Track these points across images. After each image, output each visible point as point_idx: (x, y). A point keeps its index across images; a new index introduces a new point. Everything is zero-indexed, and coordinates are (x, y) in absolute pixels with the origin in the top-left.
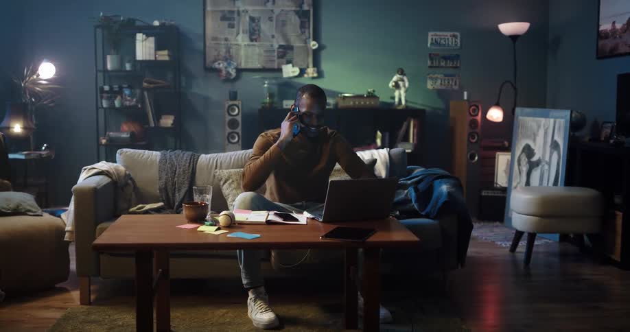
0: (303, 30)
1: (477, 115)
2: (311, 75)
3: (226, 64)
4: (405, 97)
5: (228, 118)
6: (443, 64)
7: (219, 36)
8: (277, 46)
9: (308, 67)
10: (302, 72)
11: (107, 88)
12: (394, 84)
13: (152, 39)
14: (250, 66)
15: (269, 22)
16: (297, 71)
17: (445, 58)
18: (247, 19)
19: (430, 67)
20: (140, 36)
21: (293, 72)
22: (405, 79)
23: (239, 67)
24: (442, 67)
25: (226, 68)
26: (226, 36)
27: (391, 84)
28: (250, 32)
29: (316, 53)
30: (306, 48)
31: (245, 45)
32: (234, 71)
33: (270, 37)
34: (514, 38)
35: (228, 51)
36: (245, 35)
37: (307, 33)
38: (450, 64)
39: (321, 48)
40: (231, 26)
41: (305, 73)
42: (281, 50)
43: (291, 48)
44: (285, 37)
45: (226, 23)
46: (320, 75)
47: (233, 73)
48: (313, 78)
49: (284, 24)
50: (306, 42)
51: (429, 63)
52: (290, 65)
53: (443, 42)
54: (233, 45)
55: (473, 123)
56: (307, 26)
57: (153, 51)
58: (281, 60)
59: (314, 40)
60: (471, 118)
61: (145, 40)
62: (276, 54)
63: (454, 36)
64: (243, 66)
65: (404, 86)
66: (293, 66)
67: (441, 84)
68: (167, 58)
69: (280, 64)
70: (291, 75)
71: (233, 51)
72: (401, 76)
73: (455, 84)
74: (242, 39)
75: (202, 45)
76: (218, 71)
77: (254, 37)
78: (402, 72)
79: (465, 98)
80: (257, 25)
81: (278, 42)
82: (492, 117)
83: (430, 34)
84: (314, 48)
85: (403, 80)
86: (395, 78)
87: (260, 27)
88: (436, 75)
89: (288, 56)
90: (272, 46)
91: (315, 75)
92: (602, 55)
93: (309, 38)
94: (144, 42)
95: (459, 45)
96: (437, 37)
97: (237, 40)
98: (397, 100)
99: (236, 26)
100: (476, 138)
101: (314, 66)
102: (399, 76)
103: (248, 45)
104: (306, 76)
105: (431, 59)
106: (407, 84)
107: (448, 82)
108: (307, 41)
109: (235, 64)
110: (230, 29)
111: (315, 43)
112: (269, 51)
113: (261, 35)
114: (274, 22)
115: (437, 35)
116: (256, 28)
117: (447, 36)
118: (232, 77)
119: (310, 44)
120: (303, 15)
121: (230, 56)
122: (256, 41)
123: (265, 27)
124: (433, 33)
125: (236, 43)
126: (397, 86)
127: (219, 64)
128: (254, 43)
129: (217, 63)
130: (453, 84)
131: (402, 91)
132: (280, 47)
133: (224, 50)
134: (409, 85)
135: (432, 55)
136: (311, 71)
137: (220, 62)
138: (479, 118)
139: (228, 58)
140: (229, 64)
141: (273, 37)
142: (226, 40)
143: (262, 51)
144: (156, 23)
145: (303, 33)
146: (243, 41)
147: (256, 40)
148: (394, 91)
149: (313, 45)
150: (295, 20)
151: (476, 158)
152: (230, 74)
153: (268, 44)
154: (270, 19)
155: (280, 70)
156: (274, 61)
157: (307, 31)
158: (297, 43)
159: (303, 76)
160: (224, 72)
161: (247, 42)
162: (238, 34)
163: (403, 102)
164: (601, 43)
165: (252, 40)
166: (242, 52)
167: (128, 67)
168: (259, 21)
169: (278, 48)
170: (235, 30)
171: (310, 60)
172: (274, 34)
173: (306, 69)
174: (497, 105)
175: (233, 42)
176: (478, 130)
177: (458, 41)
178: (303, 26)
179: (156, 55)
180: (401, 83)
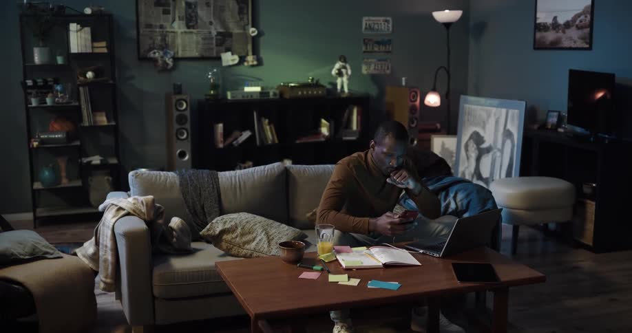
0: (241, 16)
1: (416, 100)
2: (251, 63)
3: (161, 53)
4: (348, 85)
5: (176, 113)
6: (376, 49)
7: (153, 23)
8: (215, 33)
9: (248, 55)
10: (242, 60)
11: (30, 83)
12: (337, 71)
13: (87, 29)
14: (188, 54)
15: (205, 8)
16: (236, 59)
17: (378, 43)
18: (184, 4)
19: (364, 52)
20: (73, 27)
21: (233, 60)
22: (348, 66)
23: (176, 56)
24: (375, 52)
25: (162, 57)
26: (161, 23)
27: (334, 72)
28: (186, 18)
29: (255, 41)
30: (245, 35)
31: (182, 33)
32: (171, 60)
33: (208, 23)
34: (447, 25)
35: (164, 39)
36: (181, 22)
37: (245, 19)
38: (382, 48)
39: (260, 35)
40: (166, 12)
41: (245, 61)
42: (219, 37)
43: (230, 35)
44: (223, 23)
45: (161, 9)
46: (260, 62)
47: (170, 62)
48: (253, 66)
49: (222, 9)
50: (244, 28)
51: (364, 49)
52: (230, 53)
53: (376, 27)
54: (169, 32)
55: (413, 109)
56: (245, 12)
57: (89, 43)
58: (221, 48)
59: (253, 27)
60: (411, 104)
61: (80, 30)
62: (214, 42)
63: (386, 21)
64: (180, 55)
66: (232, 54)
67: (375, 69)
68: (105, 50)
69: (219, 52)
70: (231, 63)
71: (169, 39)
72: (343, 64)
73: (388, 69)
74: (178, 27)
75: (135, 32)
76: (155, 60)
77: (191, 24)
78: (344, 60)
79: (404, 84)
80: (193, 12)
81: (215, 29)
82: (429, 102)
83: (365, 19)
84: (253, 35)
85: (345, 68)
86: (338, 65)
87: (197, 13)
88: (370, 60)
89: (228, 43)
90: (210, 33)
91: (255, 63)
92: (539, 46)
93: (248, 24)
94: (79, 33)
95: (391, 30)
96: (370, 22)
97: (173, 28)
98: (339, 87)
99: (171, 12)
100: (415, 122)
101: (253, 54)
102: (341, 63)
103: (185, 32)
104: (246, 64)
105: (366, 44)
106: (349, 72)
107: (381, 67)
108: (247, 27)
109: (172, 53)
110: (165, 16)
111: (254, 29)
112: (207, 38)
113: (199, 21)
114: (212, 8)
115: (370, 20)
116: (193, 14)
117: (379, 21)
118: (169, 67)
119: (249, 30)
121: (166, 44)
122: (193, 29)
123: (202, 13)
124: (366, 18)
125: (172, 30)
126: (340, 74)
127: (155, 53)
128: (191, 30)
129: (152, 52)
130: (386, 68)
131: (345, 79)
132: (219, 34)
133: (159, 38)
134: (352, 72)
135: (366, 41)
136: (250, 59)
137: (156, 51)
138: (418, 103)
139: (164, 47)
140: (165, 54)
141: (211, 23)
142: (161, 27)
143: (200, 39)
144: (88, 11)
145: (241, 19)
146: (180, 28)
147: (193, 27)
148: (336, 79)
149: (253, 31)
150: (233, 5)
151: (415, 142)
152: (167, 64)
153: (206, 31)
154: (208, 5)
155: (219, 59)
156: (212, 49)
157: (245, 17)
158: (236, 30)
159: (243, 64)
160: (160, 62)
161: (184, 29)
162: (174, 20)
163: (346, 90)
164: (538, 35)
165: (188, 27)
166: (179, 41)
167: (60, 60)
168: (195, 7)
169: (216, 36)
170: (170, 17)
171: (250, 47)
172: (212, 20)
173: (245, 57)
174: (434, 90)
175: (168, 30)
176: (417, 115)
177: (390, 25)
178: (241, 12)
179: (93, 47)
180: (344, 71)
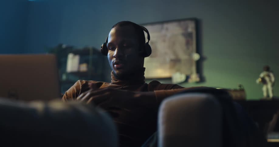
0: (188, 46)
2: (194, 80)
8: (169, 60)
9: (192, 73)
10: (188, 78)
12: (261, 80)
13: (78, 57)
15: (163, 43)
16: (183, 77)
21: (181, 78)
22: (272, 75)
27: (259, 80)
30: (190, 60)
33: (164, 54)
37: (191, 48)
39: (202, 59)
41: (190, 79)
42: (171, 62)
43: (179, 60)
44: (174, 52)
46: (202, 79)
48: (197, 83)
49: (174, 43)
50: (190, 55)
52: (178, 73)
56: (191, 43)
57: (77, 65)
58: (172, 70)
59: (196, 53)
61: (74, 57)
62: (168, 66)
65: (270, 81)
66: (180, 74)
68: (85, 70)
70: (180, 80)
72: (267, 73)
78: (267, 69)
81: (169, 57)
84: (196, 59)
85: (269, 76)
86: (262, 75)
89: (178, 66)
90: (165, 60)
91: (198, 79)
93: (193, 51)
98: (265, 94)
101: (197, 73)
104: (190, 81)
106: (273, 79)
114: (167, 43)
119: (193, 56)
120: (188, 36)
126: (264, 81)
131: (269, 86)
134: (275, 79)
136: (194, 77)
141: (166, 53)
145: (188, 49)
148: (262, 87)
149: (196, 57)
150: (182, 40)
153: (162, 59)
154: (164, 41)
155: (171, 78)
157: (191, 46)
158: (183, 56)
163: (271, 95)
171: (194, 69)
172: (167, 51)
173: (190, 76)
178: (188, 43)
179: (79, 68)
180: (267, 79)
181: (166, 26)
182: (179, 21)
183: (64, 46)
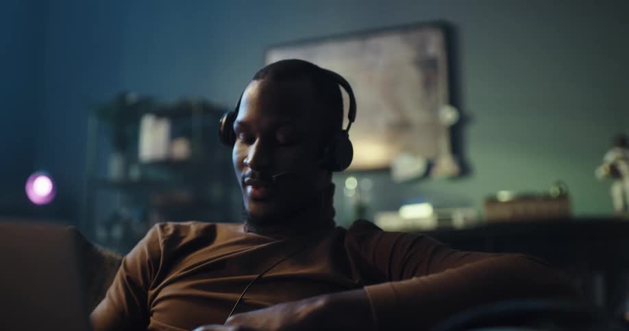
2: (445, 173)
9: (440, 157)
10: (430, 167)
12: (607, 170)
13: (165, 123)
16: (420, 166)
20: (147, 120)
21: (414, 168)
27: (602, 172)
39: (464, 120)
41: (435, 170)
43: (409, 125)
46: (464, 170)
48: (453, 178)
52: (409, 155)
61: (156, 125)
66: (413, 157)
72: (622, 150)
78: (623, 143)
86: (611, 157)
91: (454, 168)
98: (617, 204)
101: (451, 155)
102: (618, 150)
111: (453, 111)
119: (441, 114)
120: (427, 65)
126: (615, 173)
131: (628, 184)
136: (446, 165)
149: (448, 115)
159: (433, 175)
171: (444, 144)
173: (436, 161)
179: (170, 149)
180: (623, 166)
181: (374, 42)
182: (403, 29)
183: (133, 97)
